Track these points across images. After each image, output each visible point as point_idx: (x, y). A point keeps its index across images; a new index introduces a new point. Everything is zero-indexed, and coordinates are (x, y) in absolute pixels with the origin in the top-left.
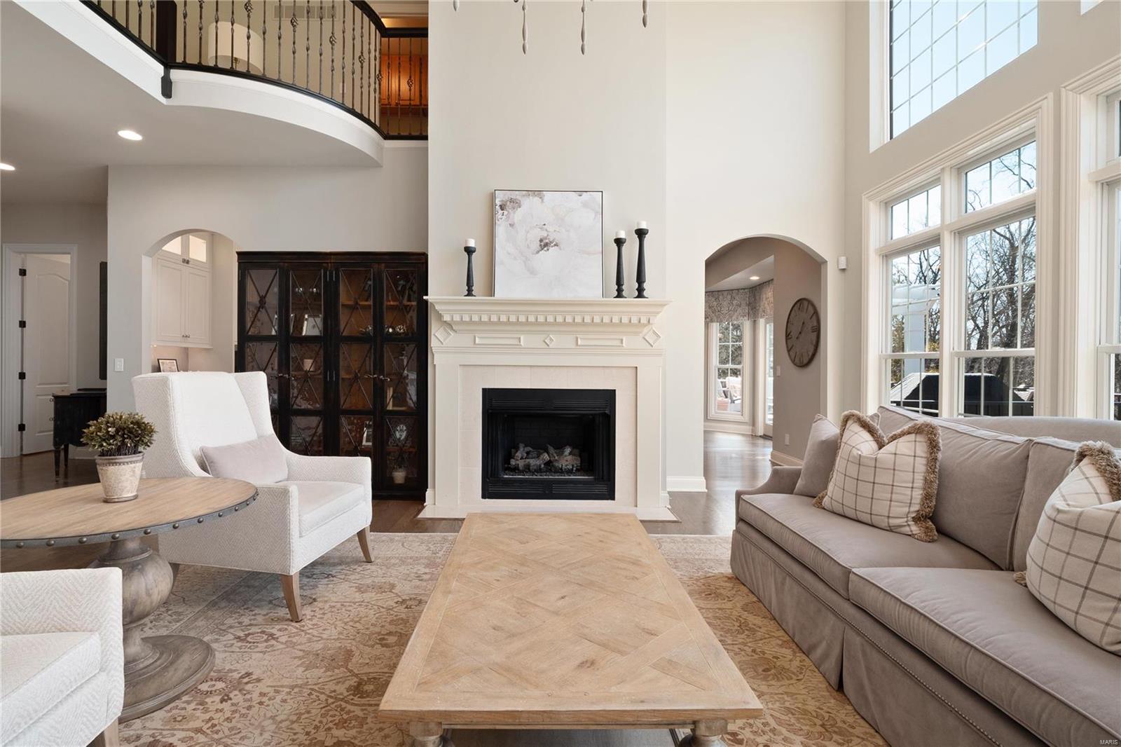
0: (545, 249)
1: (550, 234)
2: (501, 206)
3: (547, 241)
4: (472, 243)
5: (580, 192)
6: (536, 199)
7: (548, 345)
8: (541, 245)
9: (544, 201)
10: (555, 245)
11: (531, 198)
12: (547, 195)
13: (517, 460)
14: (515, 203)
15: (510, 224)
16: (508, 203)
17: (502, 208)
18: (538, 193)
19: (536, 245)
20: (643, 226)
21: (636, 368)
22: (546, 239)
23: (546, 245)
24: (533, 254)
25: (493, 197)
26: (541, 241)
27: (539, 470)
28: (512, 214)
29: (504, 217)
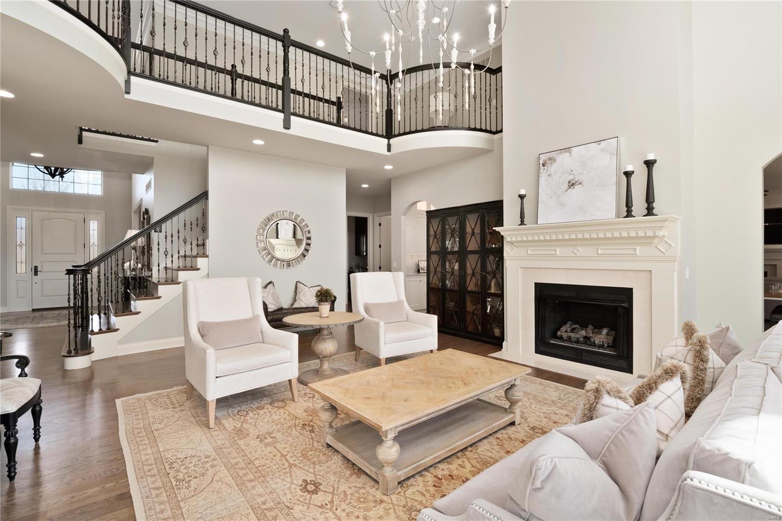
0: (572, 187)
1: (575, 176)
2: (543, 164)
3: (573, 182)
4: (523, 192)
5: (599, 142)
6: (567, 154)
7: (576, 255)
8: (569, 186)
9: (572, 154)
10: (579, 184)
11: (563, 154)
12: (574, 150)
13: (562, 332)
14: (552, 160)
15: (548, 175)
16: (548, 161)
17: (544, 165)
18: (568, 149)
19: (566, 185)
20: (651, 157)
21: (651, 271)
22: (573, 180)
23: (573, 184)
24: (563, 192)
25: (538, 159)
26: (569, 182)
27: (578, 342)
28: (550, 169)
29: (545, 171)
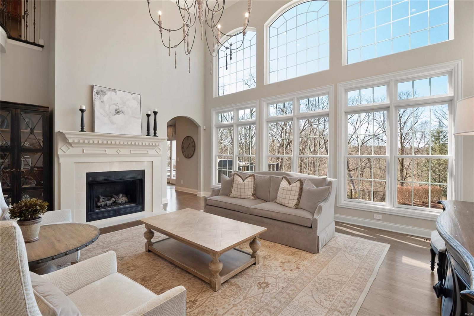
0: (118, 114)
1: (120, 108)
3: (119, 111)
4: (84, 107)
5: (132, 94)
6: (113, 93)
7: (119, 153)
8: (116, 112)
9: (117, 94)
10: (122, 113)
11: (111, 92)
12: (118, 92)
13: (101, 203)
14: (104, 93)
15: (101, 101)
16: (100, 92)
17: (97, 93)
18: (114, 90)
19: (114, 112)
20: (156, 110)
21: (152, 161)
23: (118, 112)
24: (112, 115)
25: (92, 88)
26: (116, 110)
27: (111, 205)
28: (102, 97)
29: (98, 98)
